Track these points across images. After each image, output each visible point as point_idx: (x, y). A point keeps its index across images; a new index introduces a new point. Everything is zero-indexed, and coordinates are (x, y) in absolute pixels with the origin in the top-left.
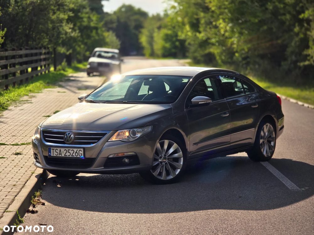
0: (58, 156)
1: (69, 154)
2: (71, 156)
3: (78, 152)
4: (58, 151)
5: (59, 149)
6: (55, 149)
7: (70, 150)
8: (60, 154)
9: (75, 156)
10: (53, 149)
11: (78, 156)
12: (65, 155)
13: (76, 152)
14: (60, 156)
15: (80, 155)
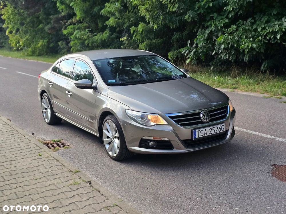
0: (204, 136)
1: (213, 131)
2: (215, 133)
3: (221, 128)
4: (203, 132)
5: (204, 129)
6: (200, 130)
7: (214, 127)
8: (205, 134)
9: (219, 132)
10: (198, 131)
11: (221, 131)
12: (210, 134)
13: (220, 128)
14: (206, 135)
15: (223, 130)
